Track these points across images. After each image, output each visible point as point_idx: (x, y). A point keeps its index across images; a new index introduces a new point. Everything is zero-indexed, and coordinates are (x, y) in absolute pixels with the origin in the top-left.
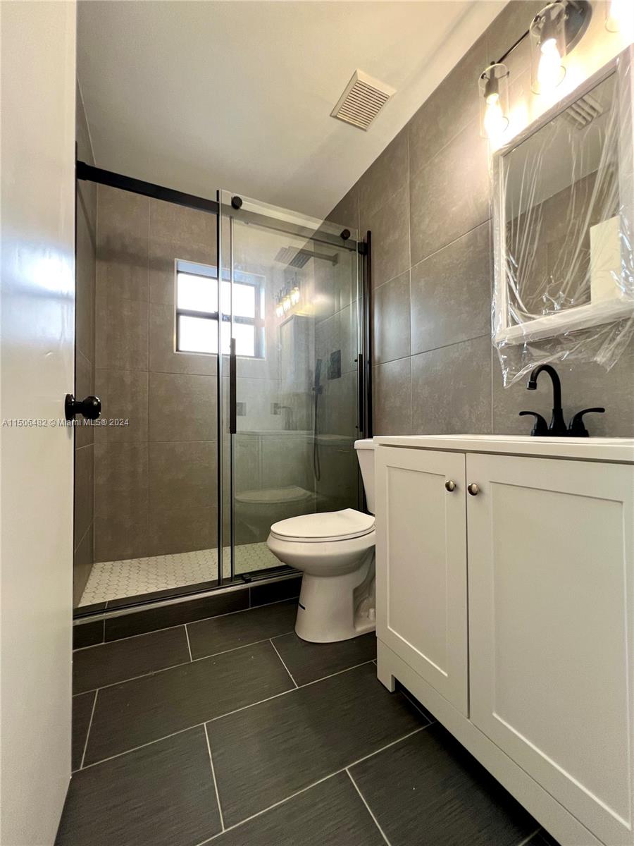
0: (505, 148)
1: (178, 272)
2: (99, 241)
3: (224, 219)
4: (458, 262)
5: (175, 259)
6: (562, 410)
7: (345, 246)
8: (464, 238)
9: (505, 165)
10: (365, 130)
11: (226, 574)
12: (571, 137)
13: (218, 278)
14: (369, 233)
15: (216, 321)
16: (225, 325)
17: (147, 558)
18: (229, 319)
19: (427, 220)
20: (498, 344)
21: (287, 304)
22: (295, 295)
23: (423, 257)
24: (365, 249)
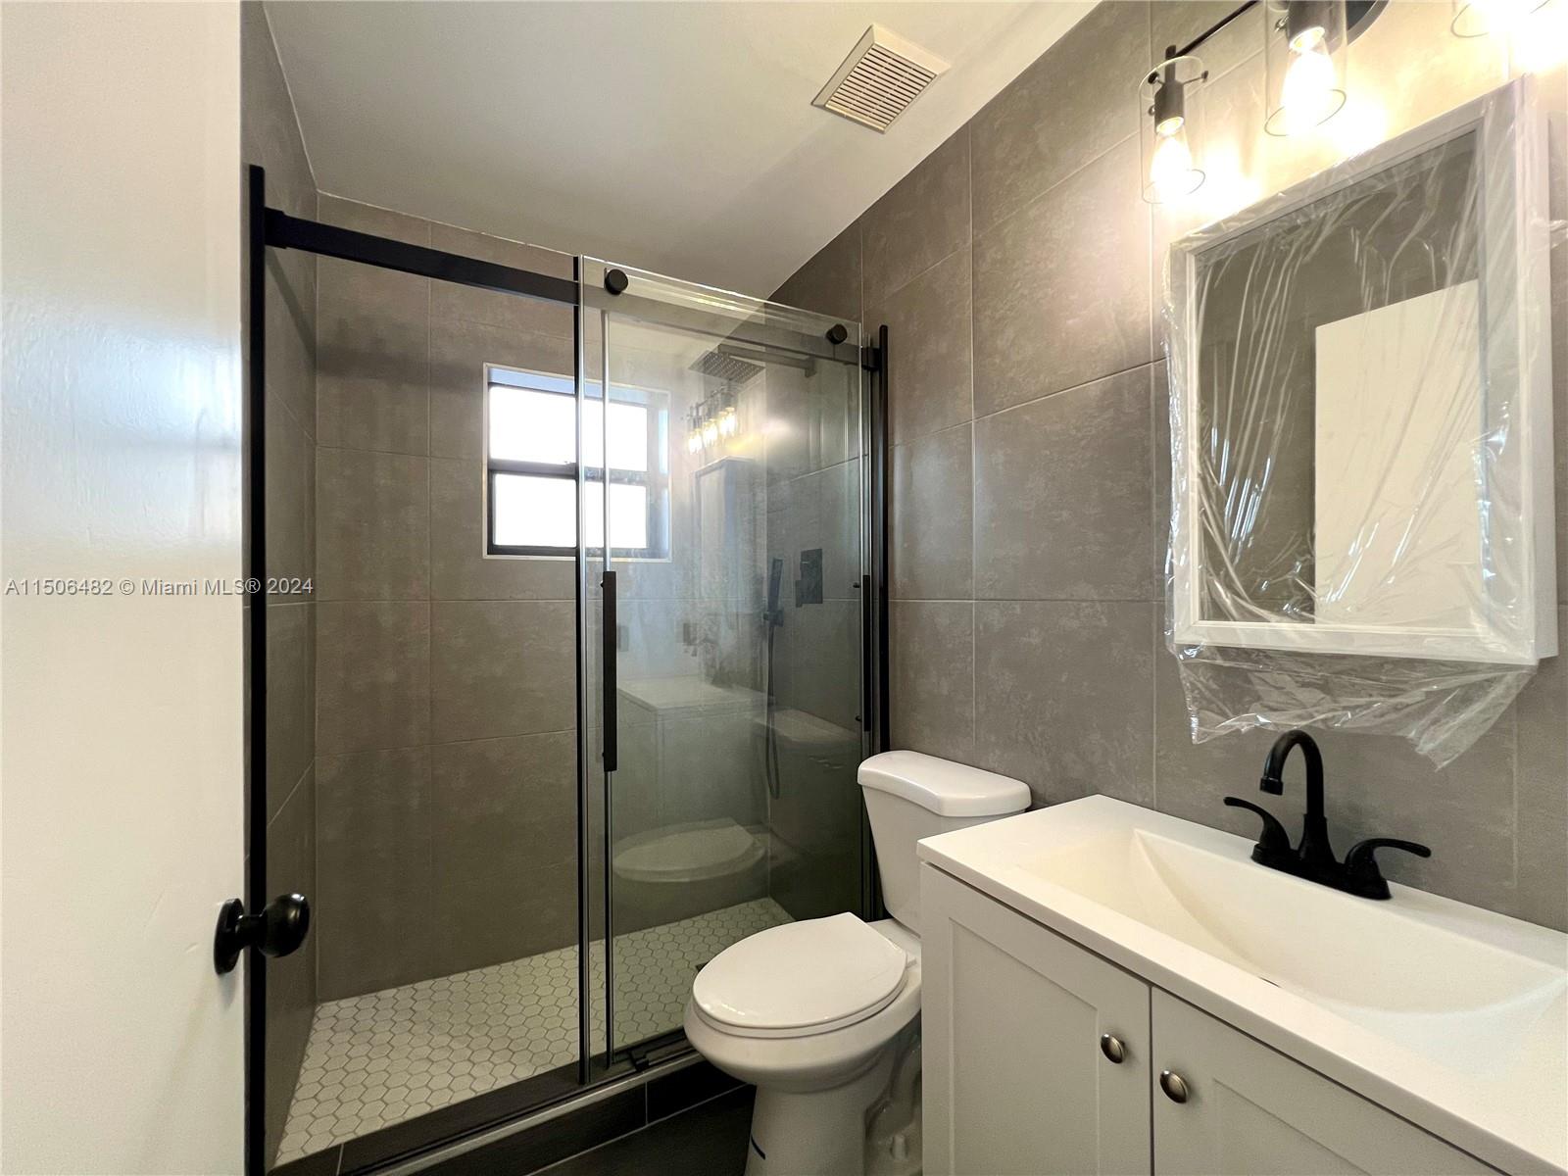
0: (1198, 239)
1: (491, 384)
2: (322, 332)
3: (589, 314)
4: (1079, 435)
5: (484, 365)
6: (1325, 820)
7: (837, 357)
8: (1094, 389)
9: (1198, 274)
10: (882, 132)
11: (597, 1047)
12: (1361, 251)
13: (576, 394)
14: (884, 330)
15: (573, 482)
16: (591, 490)
17: (431, 982)
18: (599, 476)
19: (1010, 333)
20: (1182, 648)
21: (710, 433)
22: (728, 421)
23: (1002, 406)
24: (876, 361)
